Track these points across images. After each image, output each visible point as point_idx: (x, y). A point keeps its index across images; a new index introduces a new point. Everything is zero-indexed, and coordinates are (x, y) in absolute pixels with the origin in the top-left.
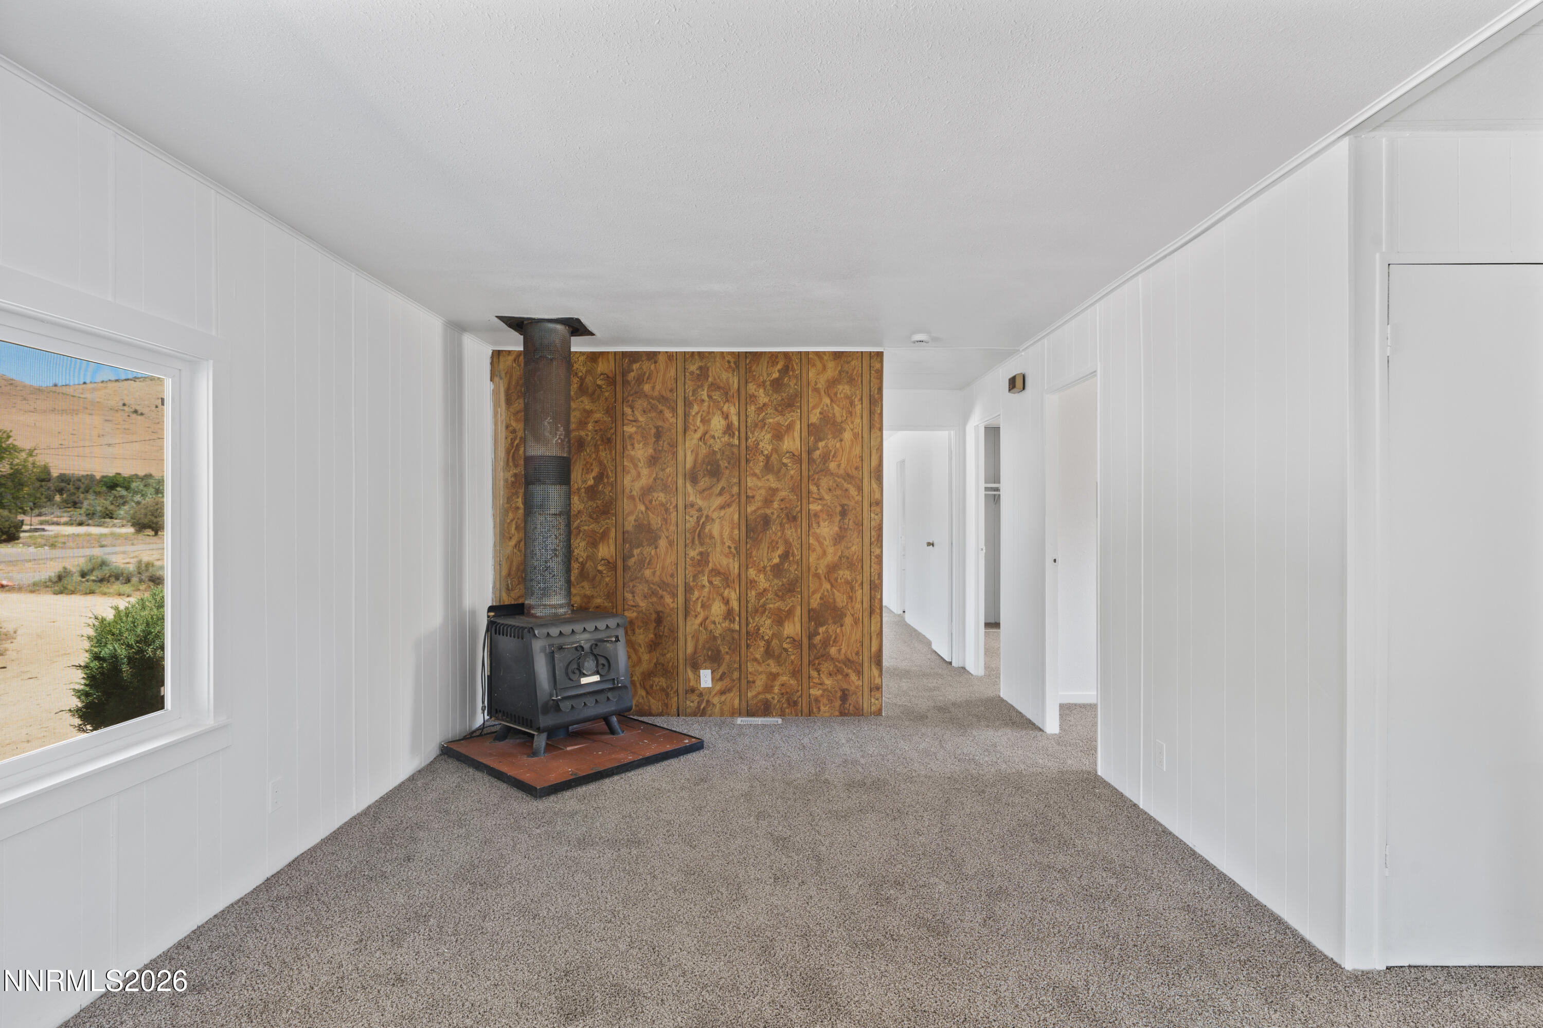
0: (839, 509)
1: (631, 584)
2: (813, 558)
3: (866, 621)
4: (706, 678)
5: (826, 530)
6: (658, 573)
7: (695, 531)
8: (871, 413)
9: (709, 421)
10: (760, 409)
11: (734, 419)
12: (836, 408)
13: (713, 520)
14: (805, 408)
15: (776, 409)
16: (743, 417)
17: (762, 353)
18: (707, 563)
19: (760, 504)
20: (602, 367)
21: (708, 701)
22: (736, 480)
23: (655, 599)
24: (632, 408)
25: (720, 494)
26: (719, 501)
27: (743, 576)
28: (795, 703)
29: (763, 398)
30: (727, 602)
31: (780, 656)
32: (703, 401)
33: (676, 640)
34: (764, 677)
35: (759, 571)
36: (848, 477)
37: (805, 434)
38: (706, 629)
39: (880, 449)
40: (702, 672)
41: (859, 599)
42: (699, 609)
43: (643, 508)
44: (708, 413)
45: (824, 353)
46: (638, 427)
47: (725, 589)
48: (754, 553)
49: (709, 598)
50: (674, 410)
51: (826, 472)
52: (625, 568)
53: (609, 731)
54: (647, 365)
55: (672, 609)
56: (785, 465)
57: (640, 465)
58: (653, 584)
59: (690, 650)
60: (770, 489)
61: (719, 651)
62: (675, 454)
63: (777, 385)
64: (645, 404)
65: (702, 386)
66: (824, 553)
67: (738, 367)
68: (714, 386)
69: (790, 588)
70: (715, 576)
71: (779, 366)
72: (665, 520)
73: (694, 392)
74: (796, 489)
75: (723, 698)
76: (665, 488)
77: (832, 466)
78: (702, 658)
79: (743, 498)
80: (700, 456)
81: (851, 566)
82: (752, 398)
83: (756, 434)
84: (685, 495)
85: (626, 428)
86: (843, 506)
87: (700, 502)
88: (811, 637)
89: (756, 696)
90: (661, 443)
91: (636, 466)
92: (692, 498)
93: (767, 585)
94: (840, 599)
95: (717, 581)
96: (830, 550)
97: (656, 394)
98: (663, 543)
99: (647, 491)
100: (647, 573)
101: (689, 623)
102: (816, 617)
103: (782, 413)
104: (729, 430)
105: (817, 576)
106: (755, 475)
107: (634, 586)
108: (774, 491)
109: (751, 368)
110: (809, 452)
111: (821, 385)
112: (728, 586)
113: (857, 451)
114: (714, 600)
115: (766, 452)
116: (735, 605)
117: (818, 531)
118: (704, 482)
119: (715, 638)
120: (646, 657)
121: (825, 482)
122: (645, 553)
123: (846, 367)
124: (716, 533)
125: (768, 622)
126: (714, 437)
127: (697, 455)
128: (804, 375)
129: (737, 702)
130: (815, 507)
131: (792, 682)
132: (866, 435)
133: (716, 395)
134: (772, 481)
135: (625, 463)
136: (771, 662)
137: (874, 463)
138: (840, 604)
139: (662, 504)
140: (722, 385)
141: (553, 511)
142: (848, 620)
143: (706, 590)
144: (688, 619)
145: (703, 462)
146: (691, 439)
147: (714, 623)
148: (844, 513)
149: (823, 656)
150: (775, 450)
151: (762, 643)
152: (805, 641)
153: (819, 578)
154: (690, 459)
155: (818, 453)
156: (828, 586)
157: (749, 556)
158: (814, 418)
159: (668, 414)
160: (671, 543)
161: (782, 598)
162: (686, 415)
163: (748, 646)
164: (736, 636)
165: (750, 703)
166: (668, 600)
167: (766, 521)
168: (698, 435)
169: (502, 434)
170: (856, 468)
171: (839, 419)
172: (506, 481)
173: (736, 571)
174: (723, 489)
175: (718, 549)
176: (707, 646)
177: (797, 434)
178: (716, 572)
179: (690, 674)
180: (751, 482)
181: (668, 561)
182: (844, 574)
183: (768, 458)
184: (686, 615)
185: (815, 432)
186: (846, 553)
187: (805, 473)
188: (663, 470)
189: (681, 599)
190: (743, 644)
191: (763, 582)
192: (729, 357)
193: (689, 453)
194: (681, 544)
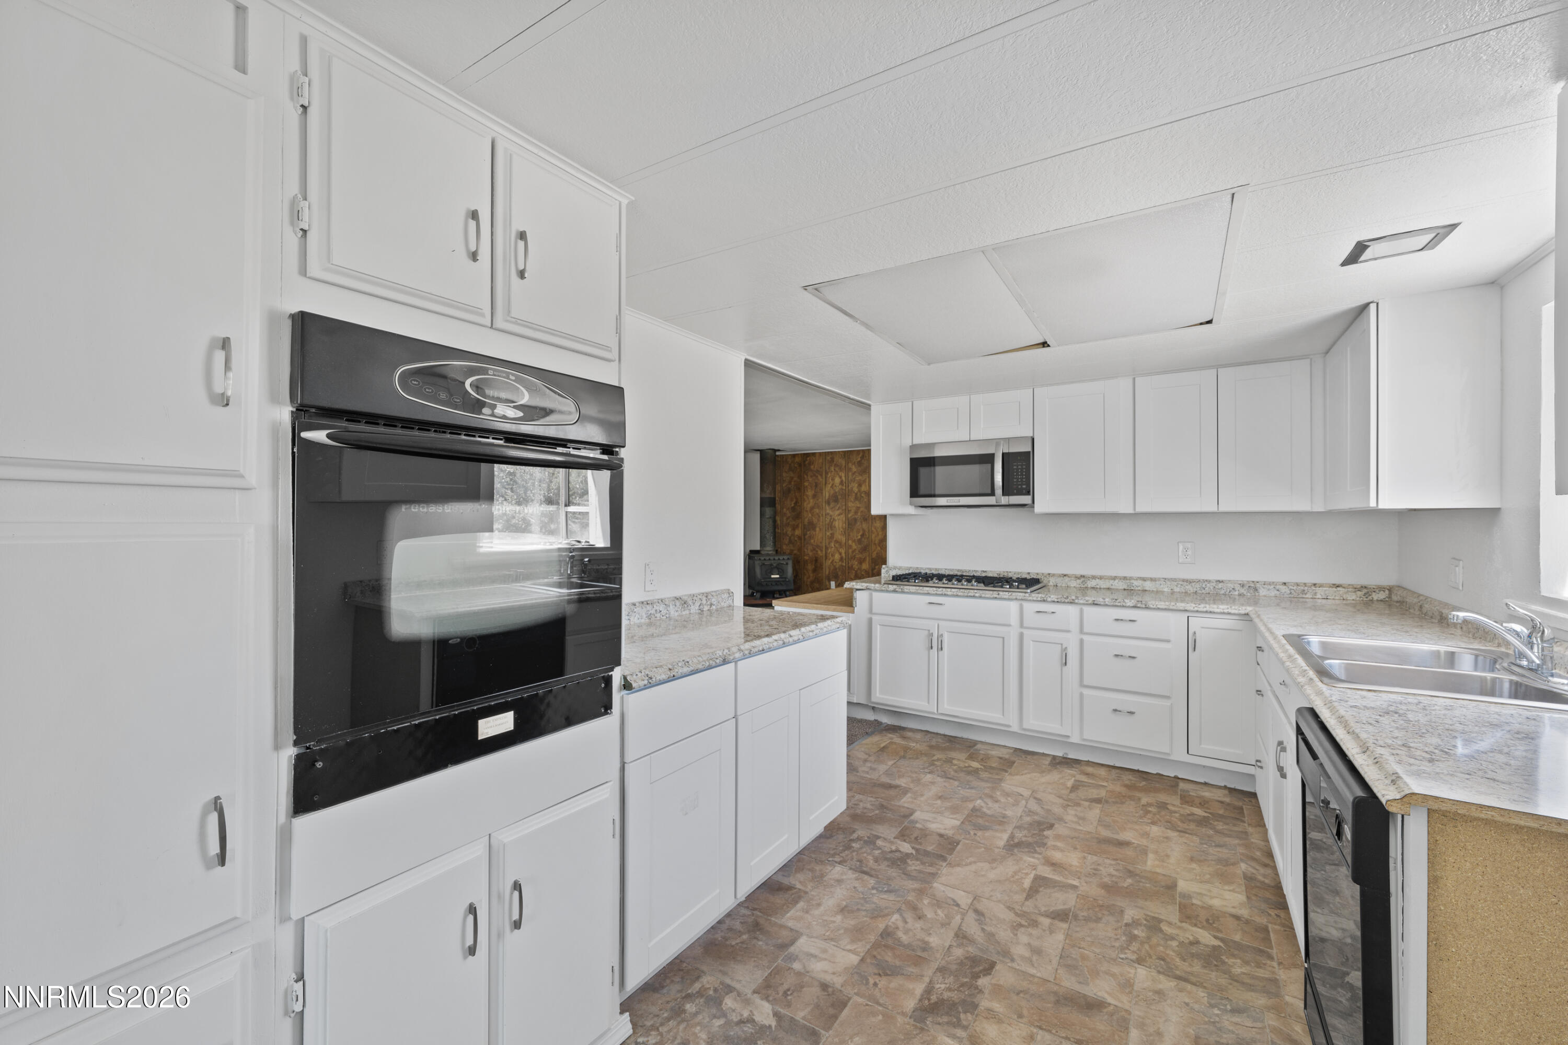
1: (807, 546)
4: (833, 585)
6: (816, 542)
7: (829, 525)
9: (834, 480)
10: (854, 474)
11: (844, 478)
13: (836, 520)
16: (847, 478)
17: (854, 451)
18: (833, 538)
19: (853, 514)
20: (797, 460)
22: (844, 504)
23: (815, 552)
24: (807, 475)
25: (838, 509)
26: (837, 512)
27: (847, 544)
29: (854, 469)
30: (840, 554)
32: (832, 472)
33: (822, 568)
35: (853, 542)
38: (833, 565)
40: (832, 582)
42: (830, 556)
43: (811, 515)
44: (834, 476)
46: (809, 483)
47: (840, 549)
49: (834, 552)
50: (821, 475)
52: (805, 539)
54: (812, 458)
55: (821, 556)
56: (863, 497)
57: (810, 498)
58: (815, 546)
59: (827, 573)
61: (838, 574)
62: (822, 493)
63: (860, 464)
64: (812, 474)
65: (832, 466)
67: (845, 457)
68: (836, 465)
69: (865, 549)
71: (860, 456)
72: (819, 520)
73: (829, 468)
74: (867, 507)
76: (819, 507)
78: (832, 577)
79: (847, 511)
80: (831, 494)
82: (850, 469)
83: (852, 484)
84: (826, 510)
85: (805, 484)
87: (831, 513)
88: (873, 570)
90: (817, 489)
91: (808, 498)
92: (828, 511)
93: (856, 547)
95: (837, 545)
97: (815, 469)
98: (818, 529)
99: (812, 508)
100: (812, 541)
101: (827, 562)
102: (875, 562)
103: (861, 475)
104: (841, 483)
105: (875, 544)
106: (851, 501)
108: (858, 508)
109: (850, 457)
116: (843, 555)
117: (876, 525)
118: (832, 505)
119: (836, 569)
120: (811, 575)
122: (811, 533)
124: (837, 525)
125: (857, 563)
126: (836, 486)
133: (837, 469)
134: (858, 504)
135: (805, 498)
139: (817, 514)
140: (839, 465)
141: (767, 517)
143: (833, 549)
145: (832, 496)
146: (828, 487)
147: (836, 562)
150: (859, 491)
154: (827, 495)
157: (849, 535)
159: (819, 477)
160: (820, 529)
161: (861, 553)
162: (826, 477)
163: (848, 573)
164: (844, 568)
166: (819, 552)
167: (855, 520)
168: (830, 485)
173: (844, 541)
174: (840, 507)
175: (838, 532)
176: (834, 572)
178: (837, 542)
179: (827, 583)
180: (850, 504)
181: (820, 537)
183: (856, 494)
184: (826, 559)
188: (818, 500)
189: (824, 552)
190: (847, 572)
191: (854, 547)
192: (841, 453)
193: (827, 493)
194: (824, 529)
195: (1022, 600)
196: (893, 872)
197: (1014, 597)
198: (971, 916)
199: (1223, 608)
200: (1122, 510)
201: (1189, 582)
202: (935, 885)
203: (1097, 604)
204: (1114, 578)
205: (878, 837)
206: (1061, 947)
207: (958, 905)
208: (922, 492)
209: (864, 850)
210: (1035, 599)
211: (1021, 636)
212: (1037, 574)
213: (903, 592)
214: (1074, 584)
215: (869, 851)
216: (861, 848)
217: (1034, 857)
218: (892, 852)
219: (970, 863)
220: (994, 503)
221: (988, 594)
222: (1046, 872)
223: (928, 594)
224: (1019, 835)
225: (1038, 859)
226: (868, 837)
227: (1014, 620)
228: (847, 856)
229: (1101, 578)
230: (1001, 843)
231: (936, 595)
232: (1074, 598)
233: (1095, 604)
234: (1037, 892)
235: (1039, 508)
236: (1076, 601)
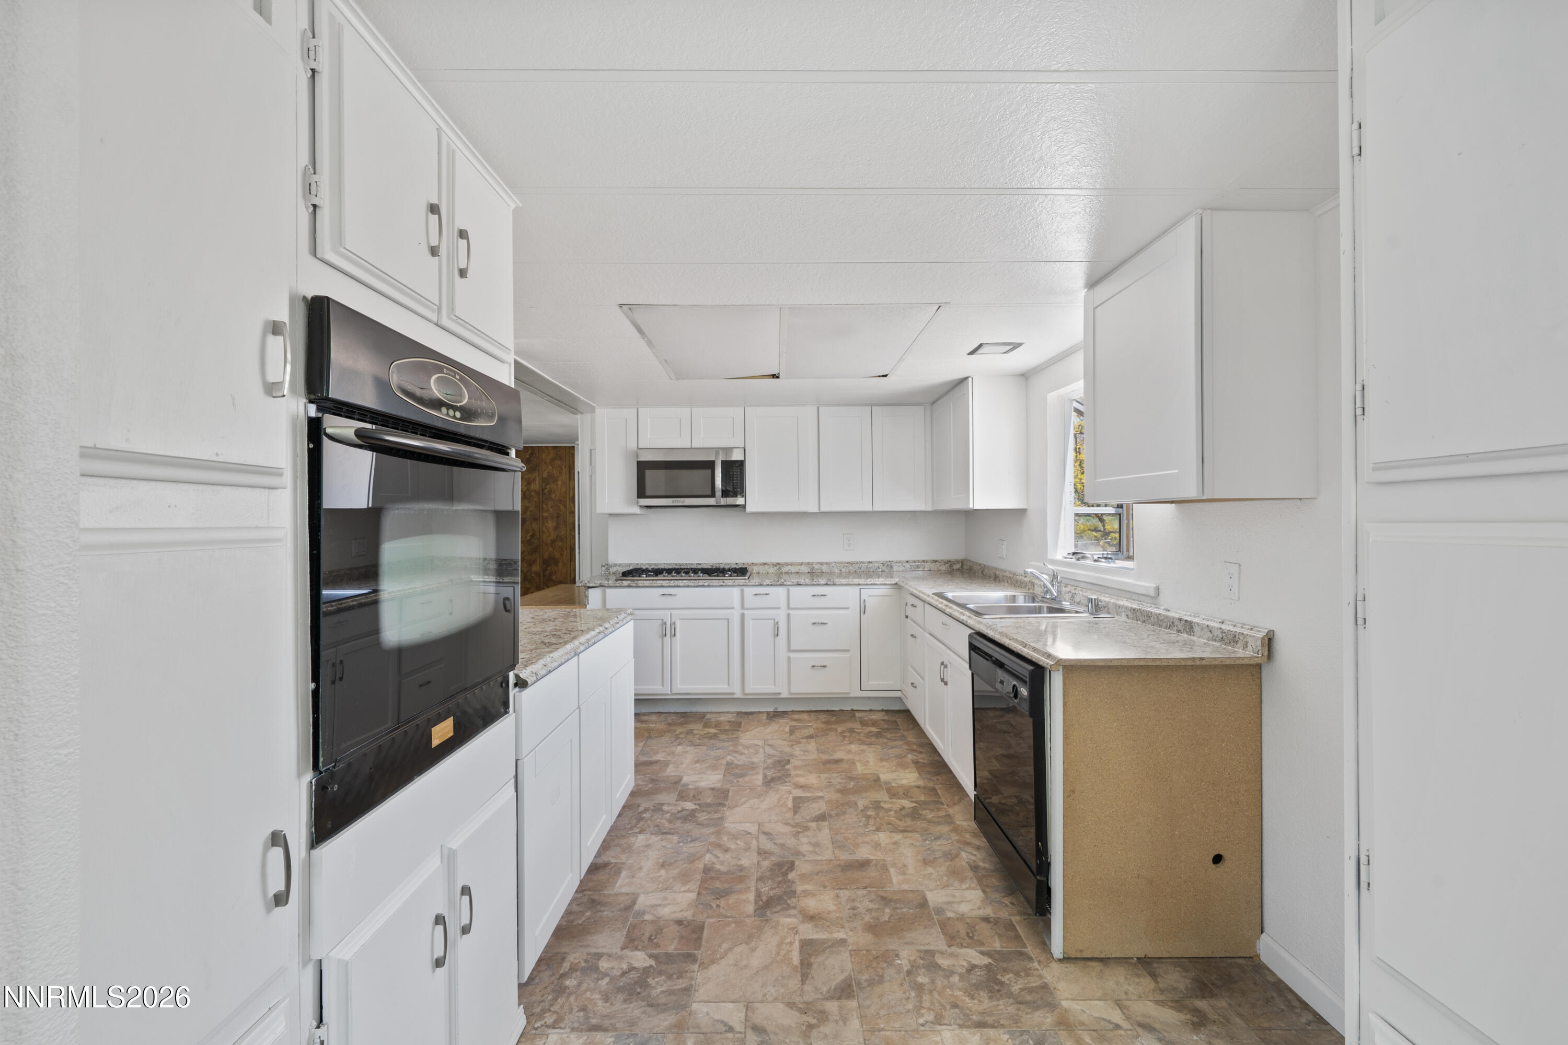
0: (556, 515)
2: (545, 536)
5: (550, 524)
8: (570, 472)
12: (554, 471)
14: (541, 471)
36: (560, 501)
37: (541, 482)
39: (574, 488)
41: (565, 555)
45: (549, 446)
51: (551, 499)
56: (532, 496)
66: (550, 534)
69: (535, 550)
71: (529, 452)
74: (538, 506)
77: (553, 496)
81: (562, 540)
86: (558, 514)
94: (557, 555)
96: (553, 533)
102: (546, 563)
110: (543, 490)
111: (548, 460)
113: (564, 490)
117: (547, 525)
123: (558, 453)
130: (545, 514)
137: (571, 495)
142: (560, 564)
148: (558, 517)
152: (542, 574)
153: (548, 546)
156: (552, 549)
158: (545, 475)
171: (556, 475)
177: (537, 482)
182: (559, 544)
185: (545, 481)
187: (541, 500)
195: (743, 585)
196: (689, 826)
197: (737, 584)
198: (763, 838)
199: (881, 581)
200: (811, 510)
201: (851, 564)
202: (726, 825)
203: (800, 585)
204: (801, 564)
205: (662, 804)
206: (830, 837)
207: (749, 833)
208: (648, 493)
209: (655, 817)
210: (754, 584)
211: (743, 615)
212: (744, 564)
213: (638, 587)
214: (772, 570)
215: (660, 816)
216: (652, 816)
217: (786, 786)
218: (679, 812)
219: (744, 803)
220: (715, 504)
221: (715, 583)
222: (799, 793)
223: (662, 586)
224: (770, 773)
225: (790, 786)
226: (654, 806)
227: (737, 603)
228: (643, 825)
229: (792, 564)
230: (760, 782)
231: (670, 587)
232: (783, 581)
233: (799, 585)
234: (799, 807)
235: (749, 509)
236: (785, 583)
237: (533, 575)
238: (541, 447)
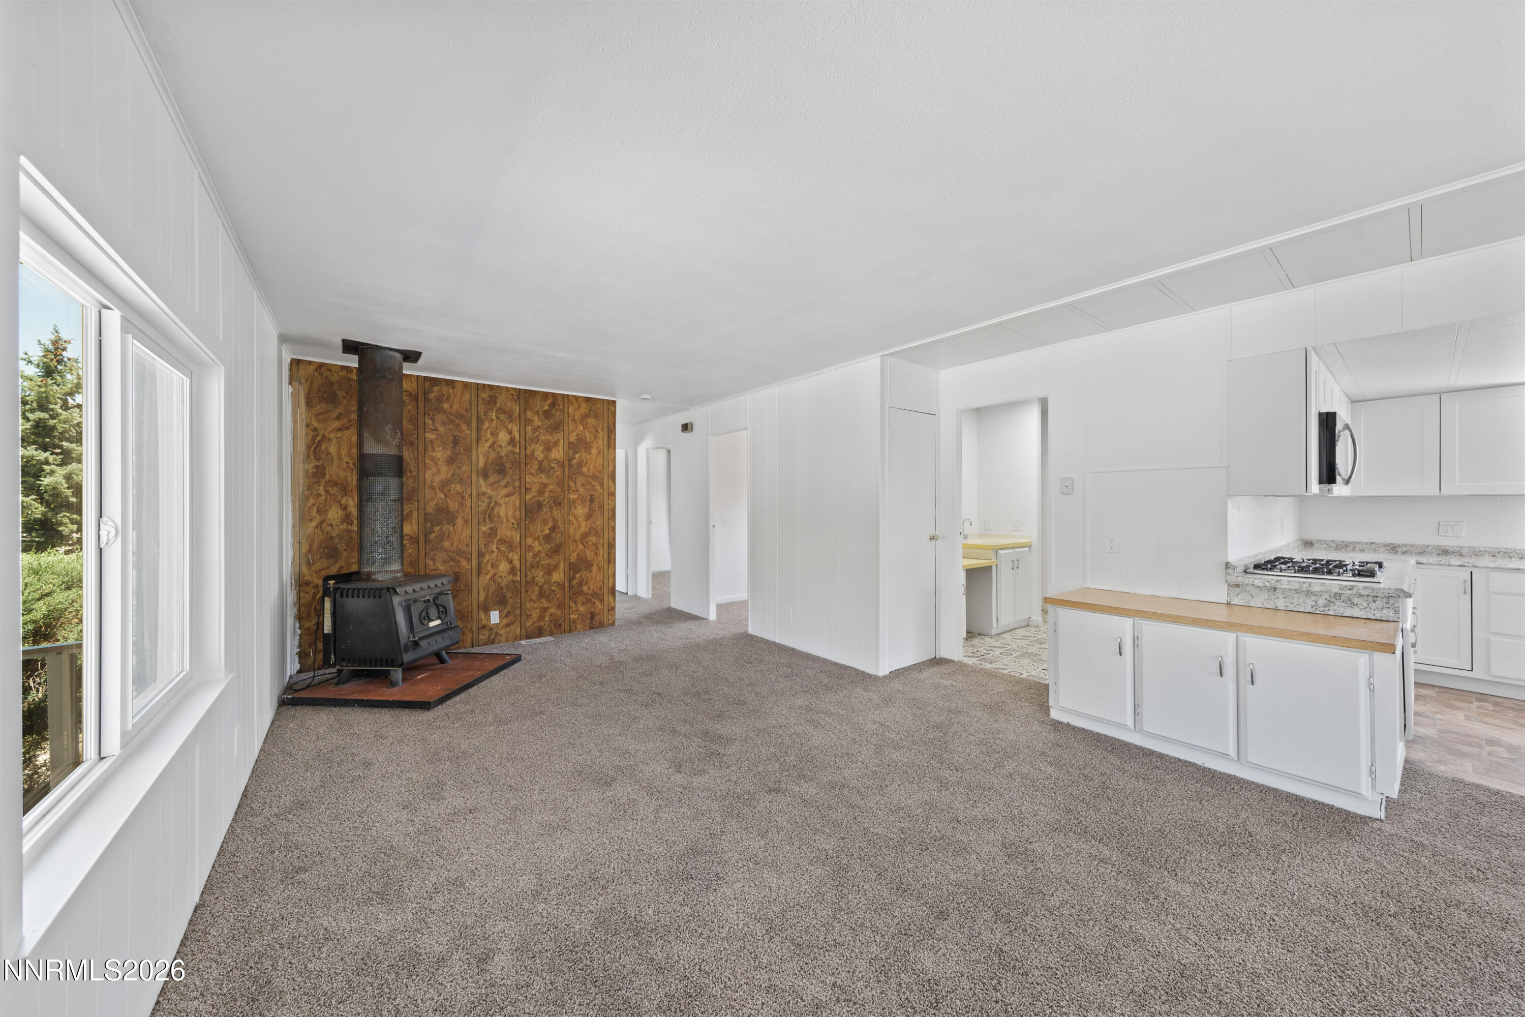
0: (589, 497)
1: (432, 554)
2: (572, 529)
3: (606, 568)
4: (495, 617)
5: (580, 511)
6: (455, 544)
7: (486, 513)
8: (609, 438)
9: (497, 435)
10: (535, 430)
11: (517, 435)
12: (587, 433)
13: (500, 504)
14: (566, 431)
15: (546, 431)
16: (523, 434)
17: (536, 391)
18: (496, 535)
19: (535, 494)
21: (496, 633)
22: (517, 477)
23: (453, 564)
24: (433, 420)
25: (506, 486)
26: (504, 491)
27: (523, 543)
28: (560, 626)
29: (537, 422)
30: (511, 562)
31: (549, 595)
32: (492, 420)
33: (470, 592)
34: (538, 611)
35: (535, 539)
36: (595, 477)
37: (566, 448)
38: (495, 582)
39: (614, 460)
40: (491, 613)
41: (601, 554)
42: (489, 568)
43: (442, 496)
44: (496, 429)
45: (579, 397)
46: (438, 435)
47: (509, 553)
48: (531, 527)
49: (497, 560)
50: (469, 424)
51: (581, 473)
52: (427, 541)
53: (438, 661)
54: (445, 389)
55: (467, 570)
56: (553, 468)
57: (440, 463)
58: (452, 552)
59: (482, 597)
60: (542, 483)
61: (505, 597)
62: (470, 457)
63: (547, 414)
64: (444, 418)
65: (491, 409)
66: (579, 526)
67: (519, 399)
68: (501, 411)
69: (556, 550)
70: (502, 544)
71: (549, 402)
72: (462, 505)
73: (485, 413)
74: (560, 484)
75: (508, 629)
76: (461, 481)
77: (585, 470)
78: (492, 603)
79: (523, 490)
80: (490, 459)
81: (596, 534)
82: (530, 421)
83: (532, 446)
84: (478, 487)
85: (427, 435)
86: (591, 496)
87: (490, 492)
88: (570, 581)
89: (532, 624)
90: (458, 448)
91: (436, 464)
92: (483, 489)
93: (540, 549)
94: (590, 555)
95: (503, 548)
96: (583, 524)
97: (454, 411)
98: (459, 522)
99: (445, 484)
100: (446, 544)
101: (481, 579)
102: (574, 568)
103: (551, 433)
104: (512, 441)
105: (575, 541)
106: (531, 474)
107: (434, 555)
108: (545, 485)
109: (528, 400)
110: (570, 460)
111: (577, 417)
112: (512, 551)
113: (600, 461)
114: (501, 561)
115: (539, 459)
116: (517, 563)
117: (575, 512)
119: (502, 588)
121: (580, 480)
122: (444, 529)
123: (593, 408)
124: (502, 514)
125: (542, 573)
126: (501, 446)
127: (488, 458)
128: (566, 410)
129: (518, 630)
130: (573, 496)
131: (558, 612)
132: (605, 451)
133: (503, 417)
134: (544, 479)
135: (427, 461)
136: (543, 600)
137: (611, 469)
138: (589, 558)
139: (459, 493)
140: (507, 410)
142: (595, 568)
143: (495, 554)
144: (481, 576)
145: (493, 463)
146: (483, 447)
147: (501, 577)
148: (592, 500)
149: (578, 592)
150: (546, 458)
151: (537, 588)
152: (567, 584)
153: (576, 542)
154: (482, 461)
155: (575, 461)
156: (582, 547)
157: (527, 529)
158: (573, 438)
159: (464, 427)
160: (466, 522)
161: (551, 557)
162: (479, 429)
163: (527, 591)
164: (518, 585)
165: (528, 629)
166: (464, 563)
167: (540, 505)
168: (489, 444)
169: (302, 431)
170: (600, 472)
171: (588, 440)
172: (307, 471)
173: (518, 540)
174: (508, 483)
175: (504, 525)
176: (496, 594)
177: (561, 448)
178: (502, 541)
179: (482, 616)
180: (528, 479)
181: (464, 535)
182: (593, 539)
183: (541, 463)
185: (573, 447)
186: (593, 526)
187: (566, 475)
188: (460, 468)
189: (475, 562)
190: (523, 590)
191: (537, 547)
192: (512, 392)
193: (481, 456)
194: (475, 522)
237: (553, 588)
238: (568, 395)
